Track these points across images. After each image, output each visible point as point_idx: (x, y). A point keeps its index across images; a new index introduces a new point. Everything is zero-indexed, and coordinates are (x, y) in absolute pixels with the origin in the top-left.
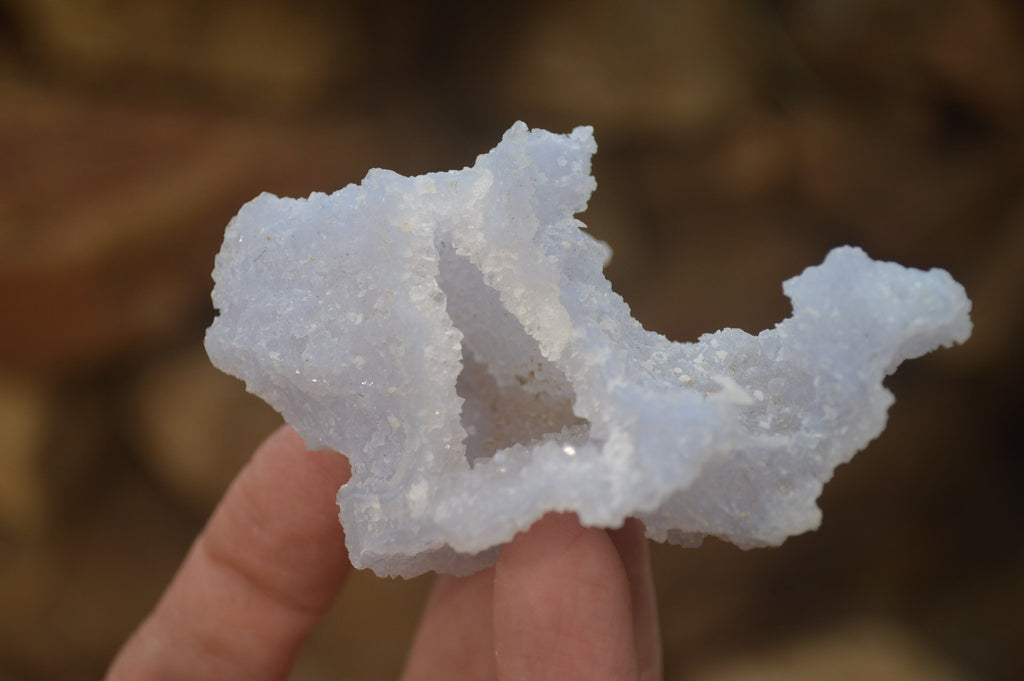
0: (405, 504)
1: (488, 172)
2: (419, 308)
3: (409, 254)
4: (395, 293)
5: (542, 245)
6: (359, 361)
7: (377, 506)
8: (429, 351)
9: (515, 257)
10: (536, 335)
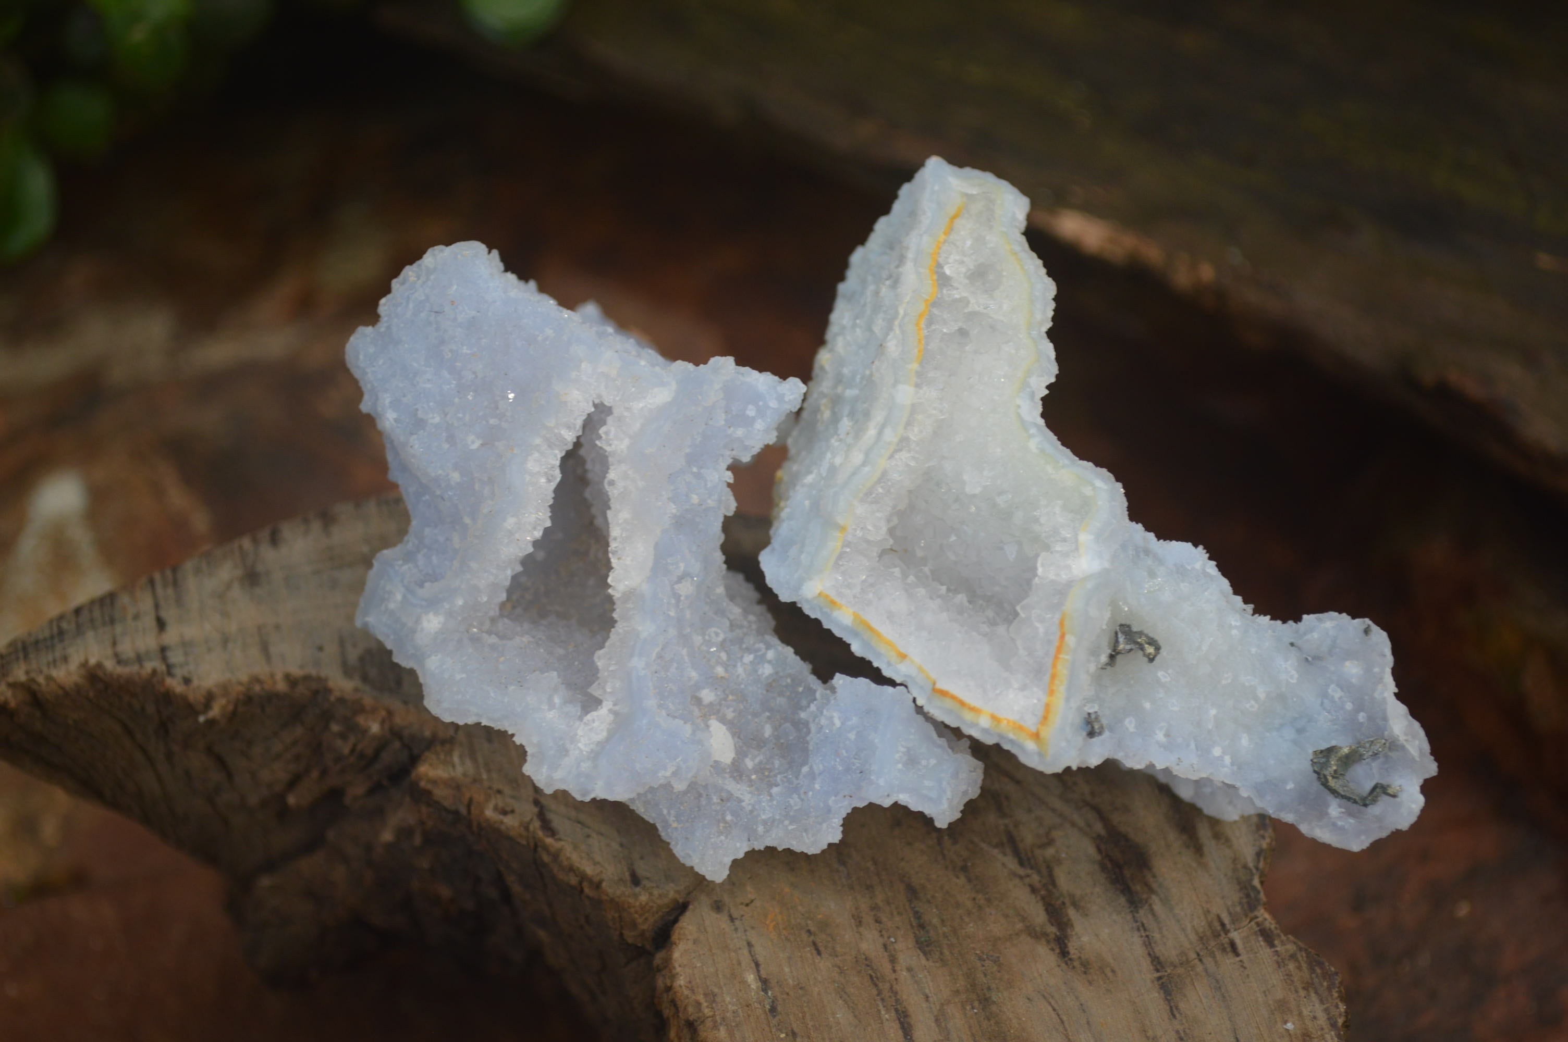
0: (418, 621)
1: (674, 386)
2: (528, 478)
3: (551, 423)
4: (515, 452)
5: (672, 487)
6: (456, 477)
7: (399, 597)
8: (510, 522)
9: (641, 484)
10: (614, 561)
